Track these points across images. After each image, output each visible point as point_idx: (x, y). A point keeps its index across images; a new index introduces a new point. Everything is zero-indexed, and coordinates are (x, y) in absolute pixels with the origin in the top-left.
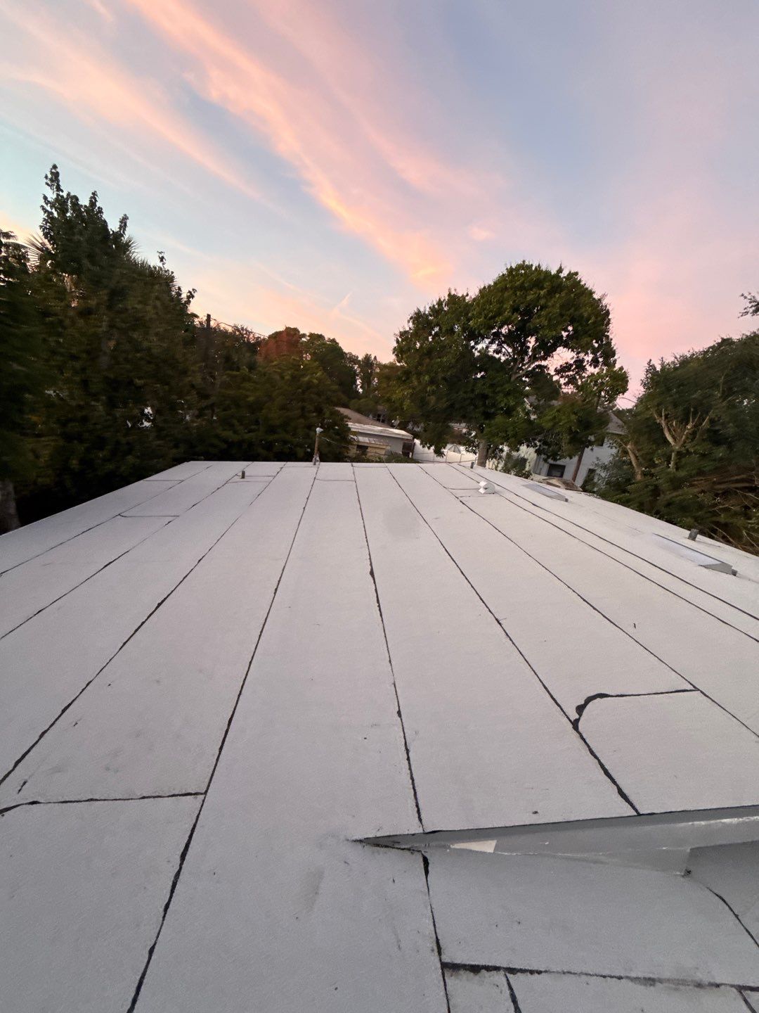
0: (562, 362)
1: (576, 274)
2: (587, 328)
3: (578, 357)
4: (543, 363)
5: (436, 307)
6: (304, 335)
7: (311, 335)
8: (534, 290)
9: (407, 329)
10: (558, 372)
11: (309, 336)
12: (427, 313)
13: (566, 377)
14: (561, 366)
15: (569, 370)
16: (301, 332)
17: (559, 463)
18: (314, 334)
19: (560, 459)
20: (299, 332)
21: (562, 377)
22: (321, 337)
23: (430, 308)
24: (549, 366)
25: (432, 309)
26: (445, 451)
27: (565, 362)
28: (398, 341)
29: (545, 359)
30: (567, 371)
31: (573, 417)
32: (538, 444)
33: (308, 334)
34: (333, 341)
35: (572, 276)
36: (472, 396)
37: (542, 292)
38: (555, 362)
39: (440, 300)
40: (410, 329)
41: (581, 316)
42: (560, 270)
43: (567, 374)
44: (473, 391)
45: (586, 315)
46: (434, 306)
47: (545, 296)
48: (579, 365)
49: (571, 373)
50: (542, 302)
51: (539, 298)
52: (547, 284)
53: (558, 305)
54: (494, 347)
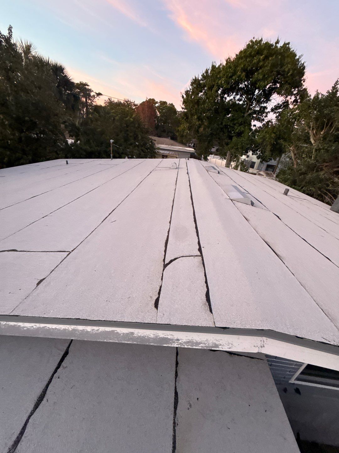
0: (276, 104)
1: (289, 44)
2: (287, 79)
3: (285, 100)
4: (265, 105)
5: (205, 74)
6: (157, 103)
7: (161, 102)
8: (257, 56)
9: (189, 89)
10: (272, 110)
11: (159, 103)
12: (200, 79)
13: (277, 113)
14: (275, 106)
15: (280, 108)
16: (156, 101)
17: (269, 163)
18: (162, 101)
19: (269, 161)
20: (155, 101)
21: (274, 113)
22: (165, 103)
23: (202, 75)
24: (268, 107)
25: (203, 75)
26: (209, 158)
27: (277, 103)
28: (183, 97)
29: (267, 102)
30: (278, 109)
31: (273, 135)
32: (258, 153)
33: (159, 102)
34: (172, 104)
35: (286, 45)
36: (221, 126)
37: (261, 57)
38: (272, 104)
39: (207, 69)
40: (190, 89)
41: (284, 71)
42: (277, 42)
43: (278, 111)
44: (222, 123)
45: (286, 70)
46: (203, 74)
47: (264, 60)
48: (286, 104)
49: (281, 110)
50: (261, 64)
51: (259, 61)
52: (265, 52)
53: (270, 65)
54: (238, 97)
